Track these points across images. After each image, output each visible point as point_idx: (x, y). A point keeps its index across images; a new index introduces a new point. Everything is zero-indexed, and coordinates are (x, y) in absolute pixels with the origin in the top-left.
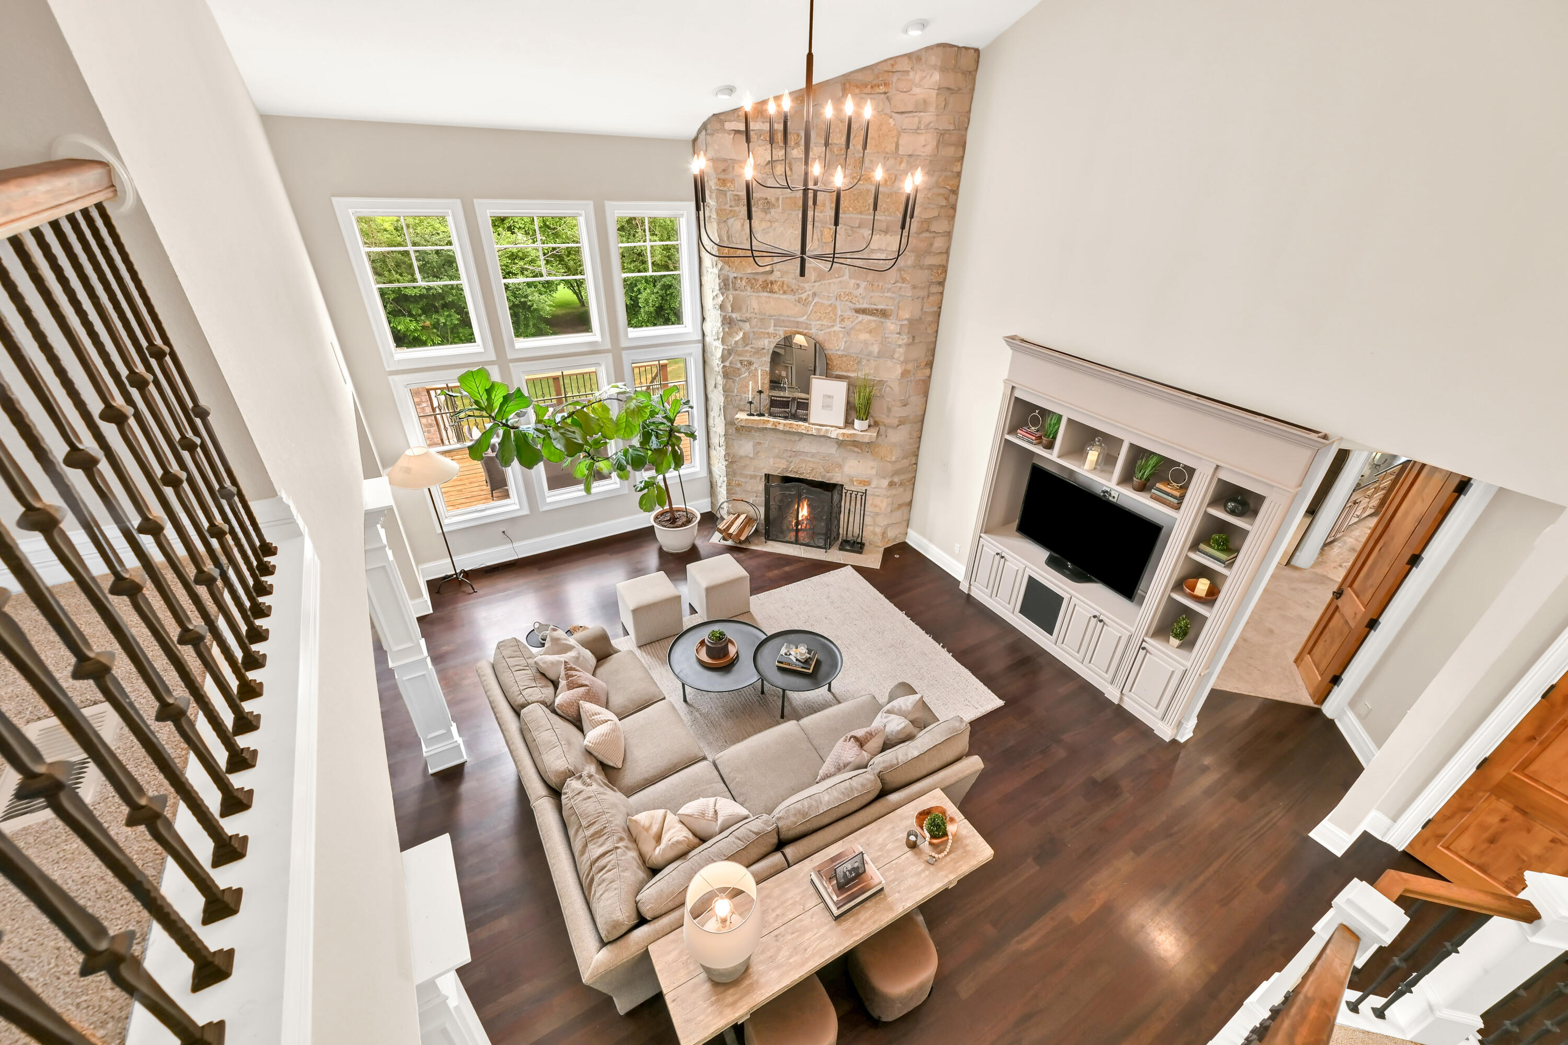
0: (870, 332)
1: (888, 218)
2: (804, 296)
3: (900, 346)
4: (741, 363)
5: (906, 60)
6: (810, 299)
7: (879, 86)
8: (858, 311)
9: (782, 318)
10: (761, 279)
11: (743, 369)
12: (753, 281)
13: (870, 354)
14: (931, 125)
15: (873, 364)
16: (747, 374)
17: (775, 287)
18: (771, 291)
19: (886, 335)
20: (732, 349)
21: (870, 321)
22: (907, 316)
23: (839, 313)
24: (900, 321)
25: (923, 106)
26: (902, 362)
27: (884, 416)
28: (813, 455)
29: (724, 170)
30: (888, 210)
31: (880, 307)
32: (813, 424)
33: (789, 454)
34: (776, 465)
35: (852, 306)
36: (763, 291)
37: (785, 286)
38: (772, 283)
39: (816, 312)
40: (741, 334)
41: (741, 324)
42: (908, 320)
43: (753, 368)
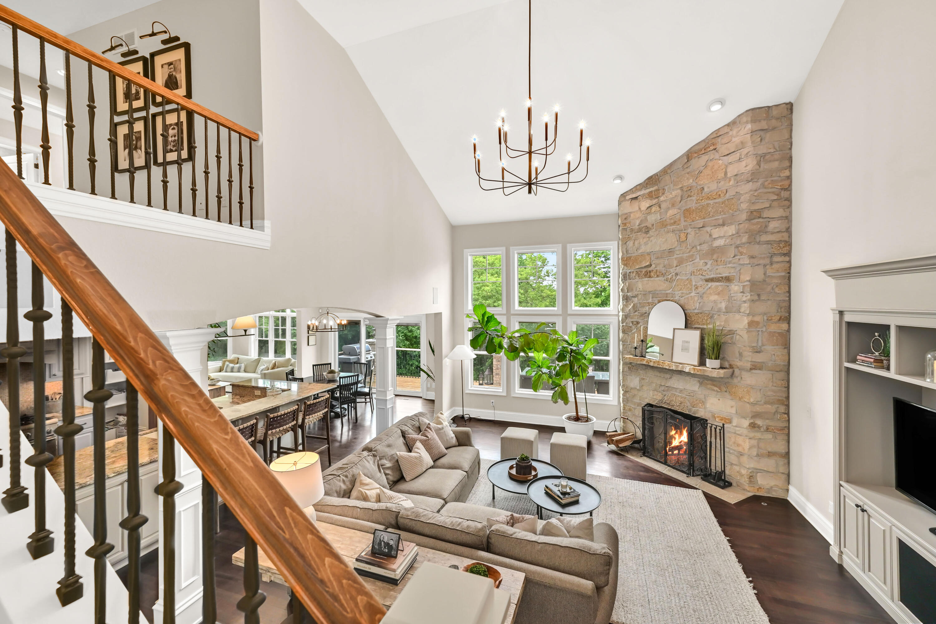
0: (718, 294)
1: (724, 216)
2: (670, 277)
3: (745, 302)
4: (632, 323)
5: (726, 127)
6: (674, 277)
7: (709, 147)
8: (707, 280)
9: (657, 292)
10: (644, 270)
11: (633, 327)
12: (640, 273)
13: (719, 310)
14: (750, 153)
15: (723, 317)
16: (635, 330)
17: (652, 274)
18: (650, 277)
19: (732, 295)
20: (627, 315)
21: (717, 287)
22: (748, 279)
23: (694, 284)
24: (742, 283)
25: (743, 144)
26: (748, 315)
27: (738, 360)
28: (681, 391)
29: (625, 219)
30: (723, 211)
31: (724, 275)
32: (675, 363)
33: (663, 388)
34: (655, 397)
35: (703, 277)
36: (645, 277)
37: (658, 272)
38: (650, 272)
39: (678, 285)
40: (632, 304)
41: (633, 299)
42: (749, 281)
43: (639, 326)
